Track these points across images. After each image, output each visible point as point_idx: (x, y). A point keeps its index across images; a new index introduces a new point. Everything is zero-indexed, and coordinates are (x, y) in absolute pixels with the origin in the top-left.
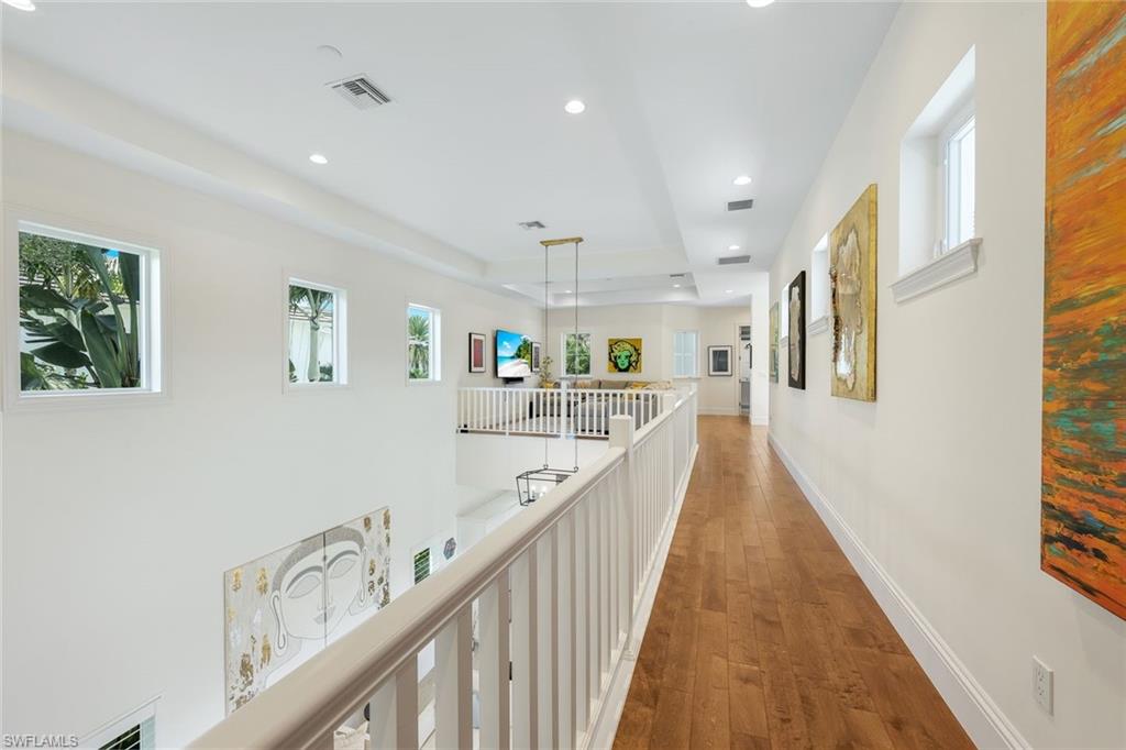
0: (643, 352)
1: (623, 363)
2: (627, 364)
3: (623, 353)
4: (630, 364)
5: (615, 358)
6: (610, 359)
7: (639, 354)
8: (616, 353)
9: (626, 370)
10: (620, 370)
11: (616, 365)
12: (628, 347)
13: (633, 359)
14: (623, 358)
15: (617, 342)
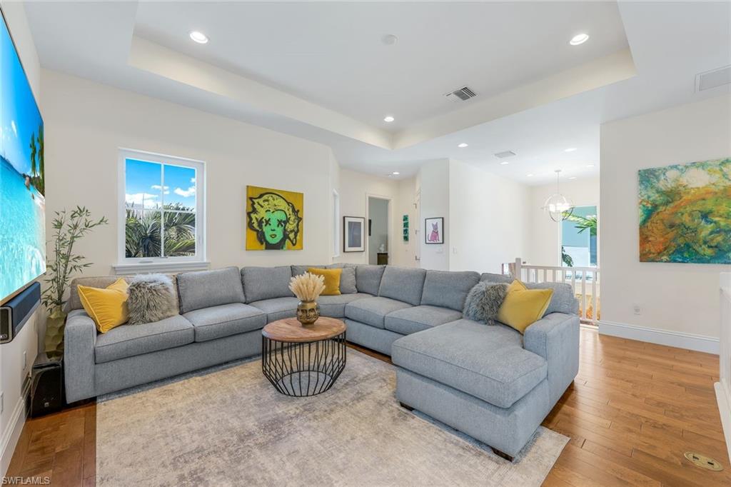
0: (306, 215)
1: (273, 233)
2: (280, 236)
3: (272, 214)
4: (286, 236)
5: (260, 223)
6: (250, 225)
7: (300, 219)
8: (262, 213)
9: (278, 246)
10: (270, 247)
11: (261, 238)
12: (283, 205)
13: (290, 227)
14: (274, 223)
15: (264, 194)
